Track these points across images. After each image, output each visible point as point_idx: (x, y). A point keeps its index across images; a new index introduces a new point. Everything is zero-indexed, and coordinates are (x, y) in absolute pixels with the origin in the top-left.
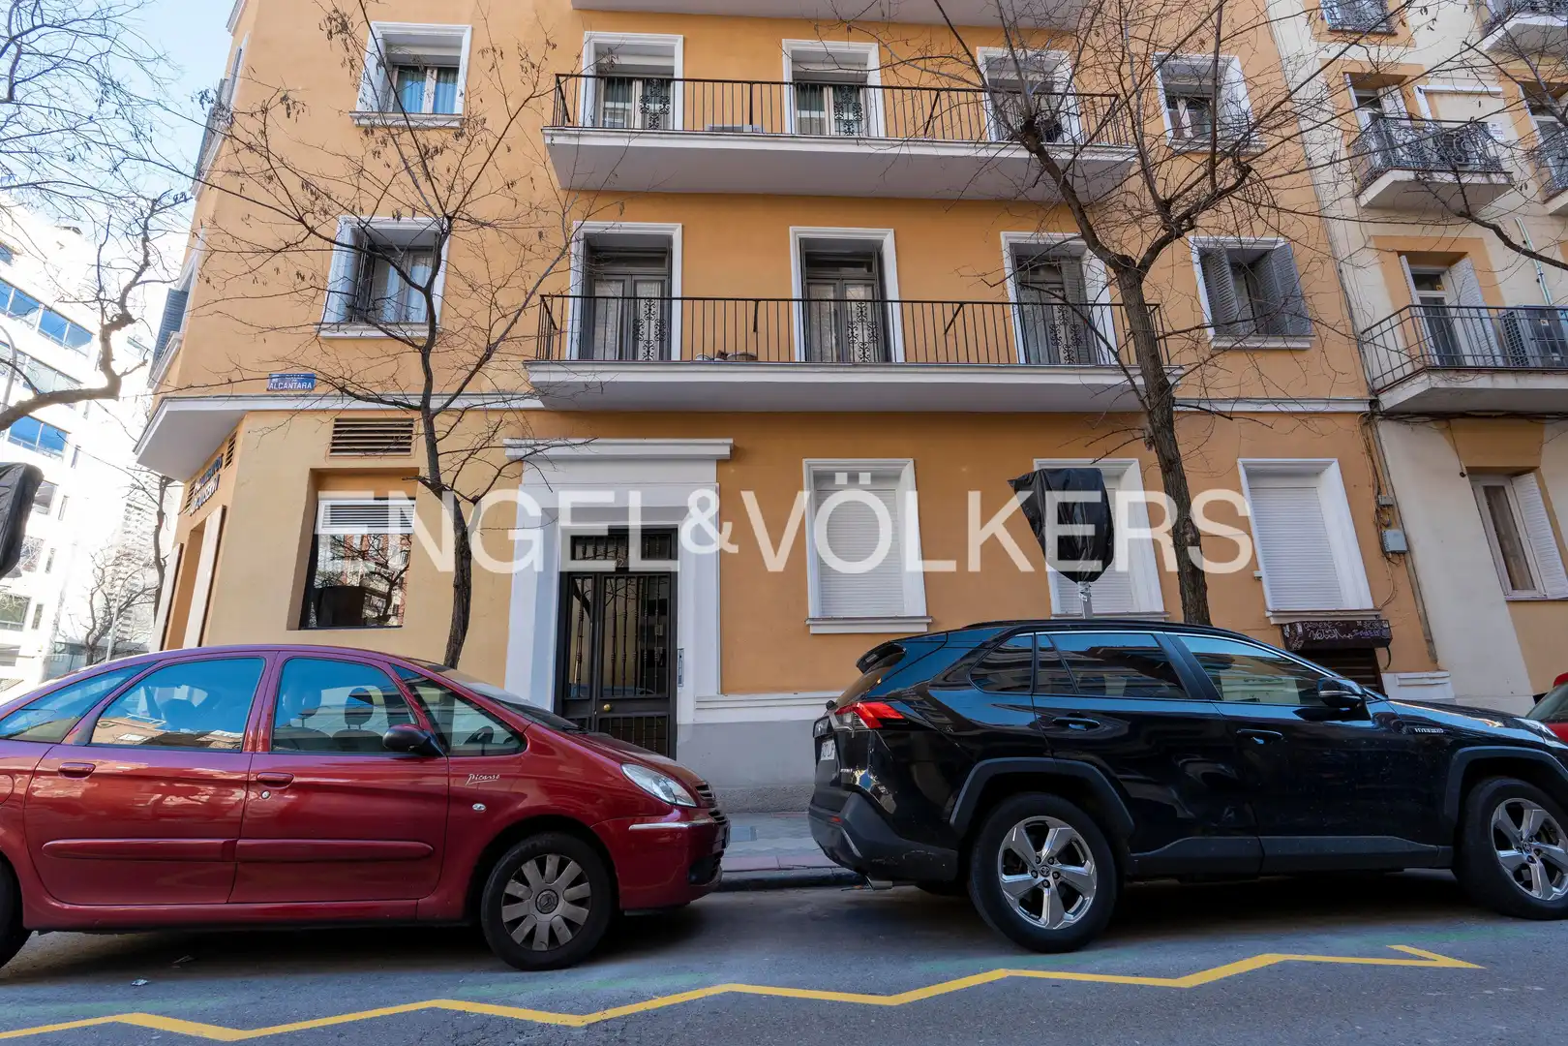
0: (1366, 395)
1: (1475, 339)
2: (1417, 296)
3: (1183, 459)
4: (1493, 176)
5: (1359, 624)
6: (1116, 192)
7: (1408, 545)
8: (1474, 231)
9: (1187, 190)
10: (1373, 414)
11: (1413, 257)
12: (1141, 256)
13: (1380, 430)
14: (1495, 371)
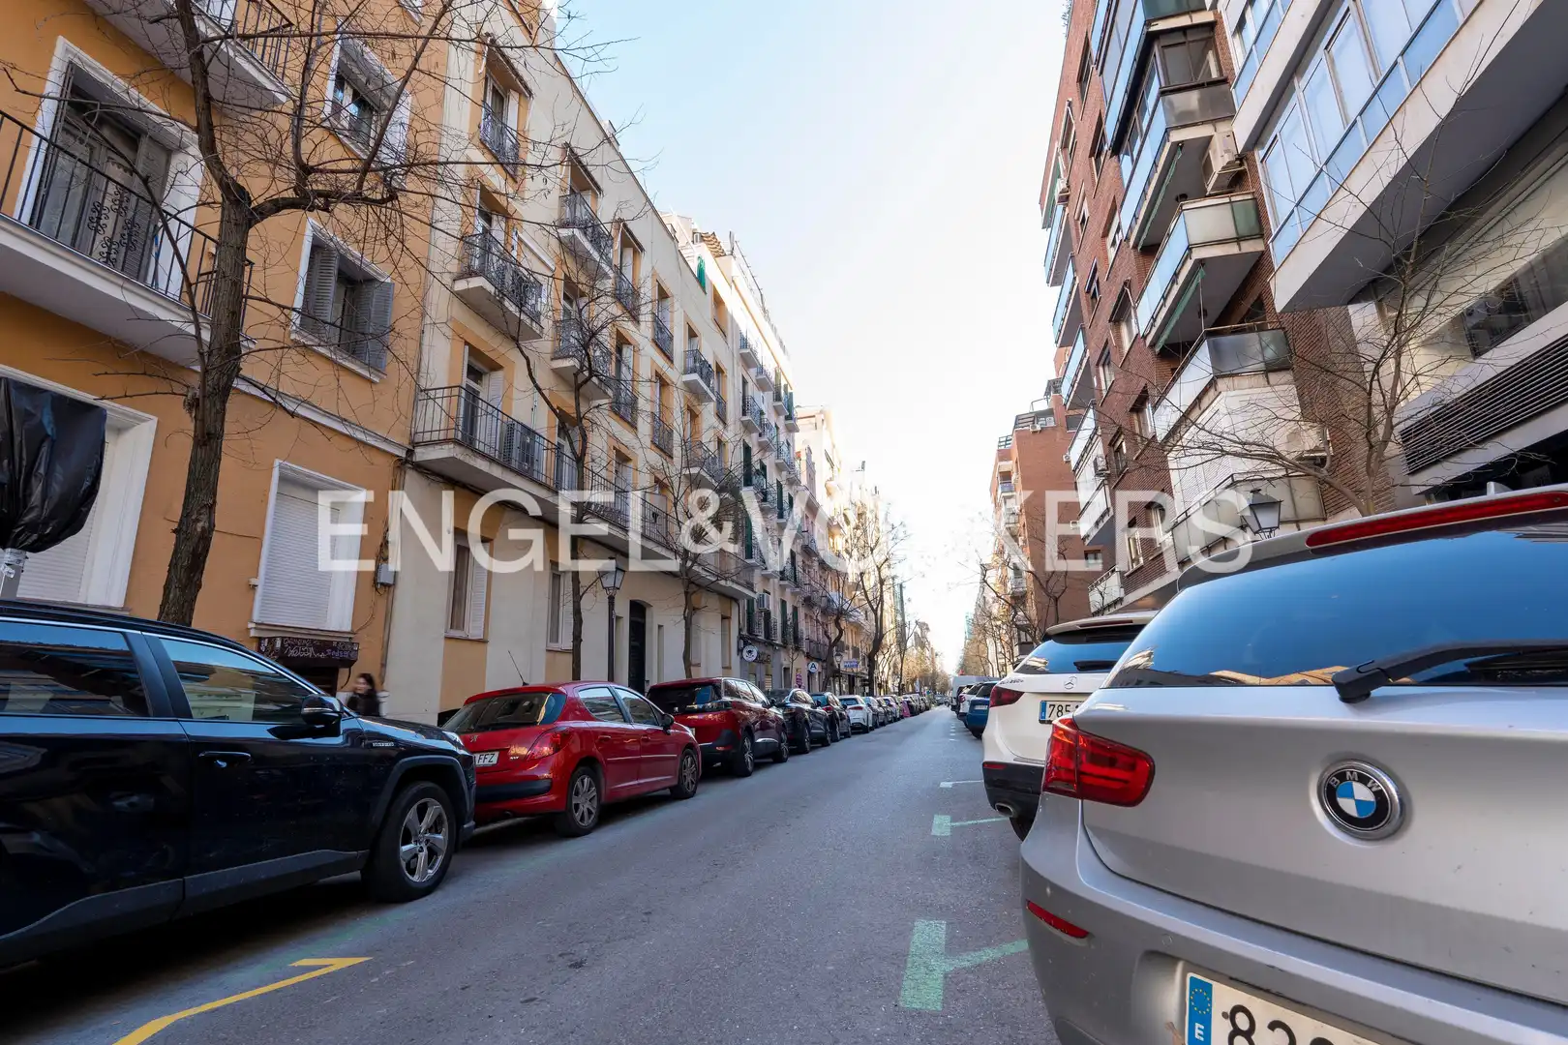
0: (406, 442)
1: (487, 432)
2: (465, 381)
3: (225, 437)
4: (534, 324)
5: (335, 644)
6: (258, 113)
7: (394, 581)
8: (514, 355)
9: (333, 172)
10: (407, 461)
11: (474, 352)
12: (261, 200)
13: (407, 477)
14: (492, 460)
